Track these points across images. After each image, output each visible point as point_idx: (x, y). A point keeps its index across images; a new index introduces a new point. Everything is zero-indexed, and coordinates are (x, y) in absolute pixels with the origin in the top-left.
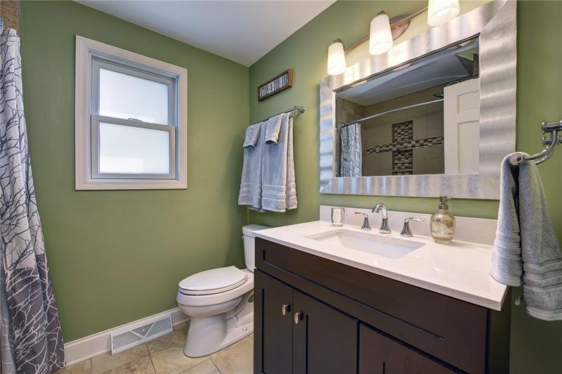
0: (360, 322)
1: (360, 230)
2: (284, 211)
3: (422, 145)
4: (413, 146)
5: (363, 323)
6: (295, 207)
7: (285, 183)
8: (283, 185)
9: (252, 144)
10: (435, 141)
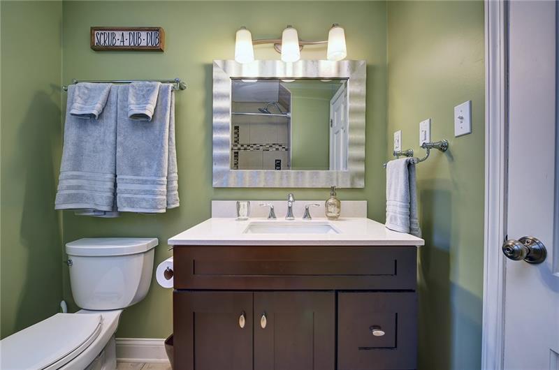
0: (337, 292)
1: (266, 220)
2: (164, 211)
3: (245, 149)
4: (239, 149)
5: (340, 290)
6: (178, 205)
7: (166, 174)
8: (163, 176)
9: (95, 112)
10: (255, 147)
